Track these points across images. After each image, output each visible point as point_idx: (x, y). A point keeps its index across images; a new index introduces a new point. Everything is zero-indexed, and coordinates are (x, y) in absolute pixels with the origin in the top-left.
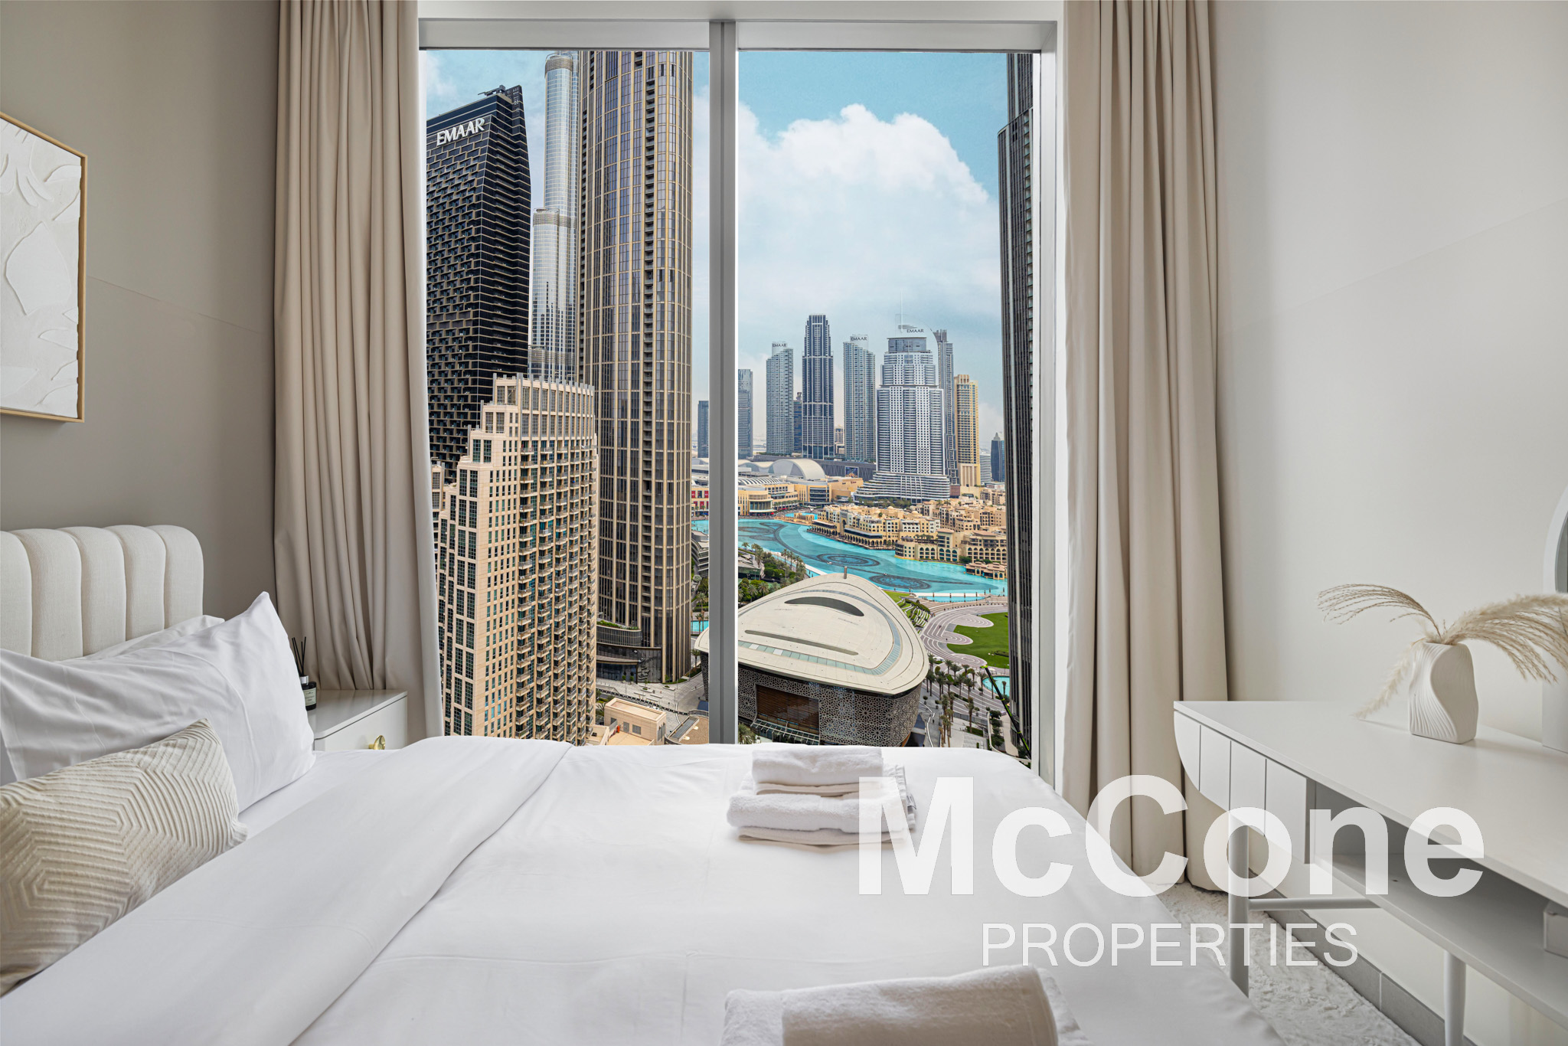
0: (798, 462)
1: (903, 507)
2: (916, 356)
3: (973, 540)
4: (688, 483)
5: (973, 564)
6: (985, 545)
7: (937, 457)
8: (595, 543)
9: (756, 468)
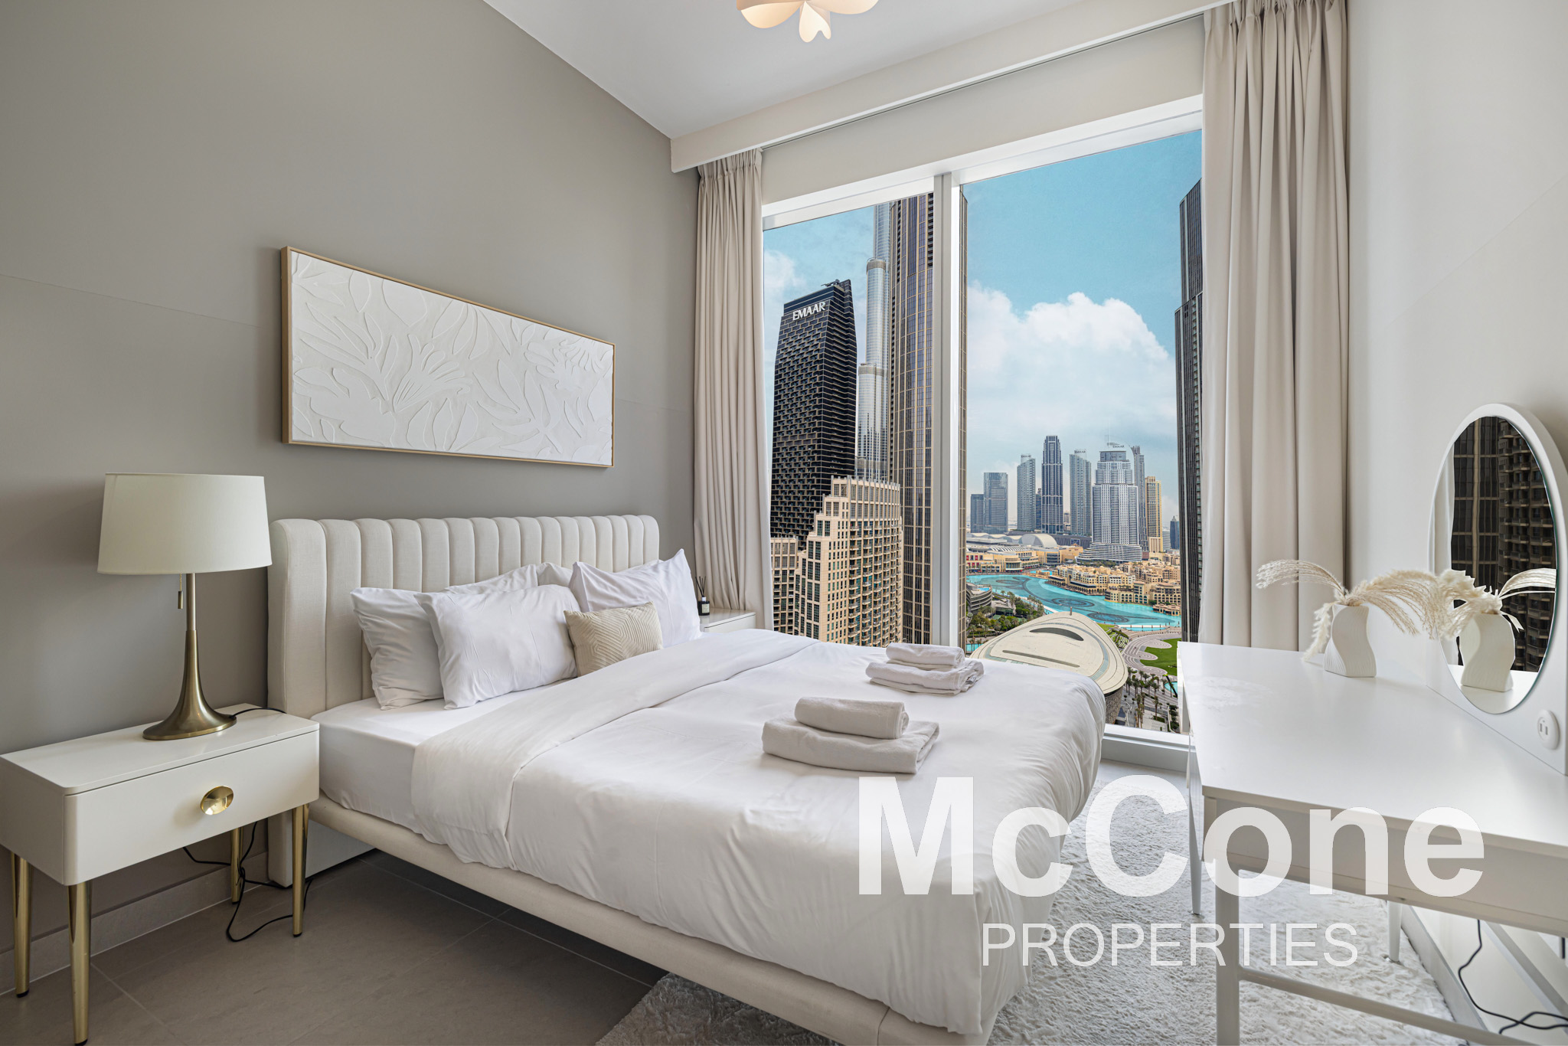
0: (1039, 536)
1: (1110, 566)
2: (1119, 464)
3: (1158, 589)
4: (964, 550)
5: (1157, 605)
6: (1166, 593)
7: (1133, 533)
8: (901, 591)
9: (1010, 540)
